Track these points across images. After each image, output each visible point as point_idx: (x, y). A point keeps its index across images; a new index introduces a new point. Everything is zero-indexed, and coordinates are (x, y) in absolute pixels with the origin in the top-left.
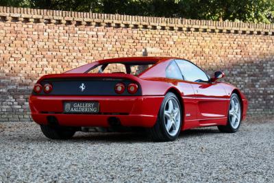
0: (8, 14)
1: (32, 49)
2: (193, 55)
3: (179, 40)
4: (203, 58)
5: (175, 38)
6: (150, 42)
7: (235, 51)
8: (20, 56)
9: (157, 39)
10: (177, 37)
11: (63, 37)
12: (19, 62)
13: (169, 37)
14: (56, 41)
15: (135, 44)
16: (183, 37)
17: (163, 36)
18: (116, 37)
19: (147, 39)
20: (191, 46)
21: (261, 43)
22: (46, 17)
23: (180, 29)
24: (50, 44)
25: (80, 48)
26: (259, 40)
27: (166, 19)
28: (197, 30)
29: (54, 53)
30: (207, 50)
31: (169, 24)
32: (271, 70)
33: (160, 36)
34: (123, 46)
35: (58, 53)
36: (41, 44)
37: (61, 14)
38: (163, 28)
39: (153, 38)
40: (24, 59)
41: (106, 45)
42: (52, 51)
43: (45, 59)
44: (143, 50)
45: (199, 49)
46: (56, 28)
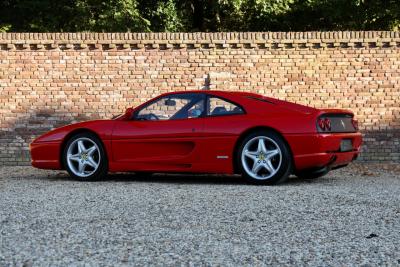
0: (9, 41)
1: (44, 80)
4: (303, 83)
5: (256, 58)
6: (216, 65)
7: (359, 71)
8: (30, 89)
10: (259, 57)
11: (86, 65)
12: (28, 96)
14: (77, 69)
15: (192, 69)
16: (268, 55)
18: (163, 61)
22: (60, 42)
23: (262, 46)
24: (69, 74)
25: (111, 77)
27: (237, 34)
28: (290, 46)
29: (75, 84)
30: (309, 72)
31: (242, 40)
34: (174, 72)
35: (81, 84)
36: (56, 74)
37: (79, 37)
38: (234, 46)
39: (220, 60)
40: (34, 92)
41: (149, 72)
42: (71, 81)
43: (62, 92)
44: (206, 76)
46: (76, 53)
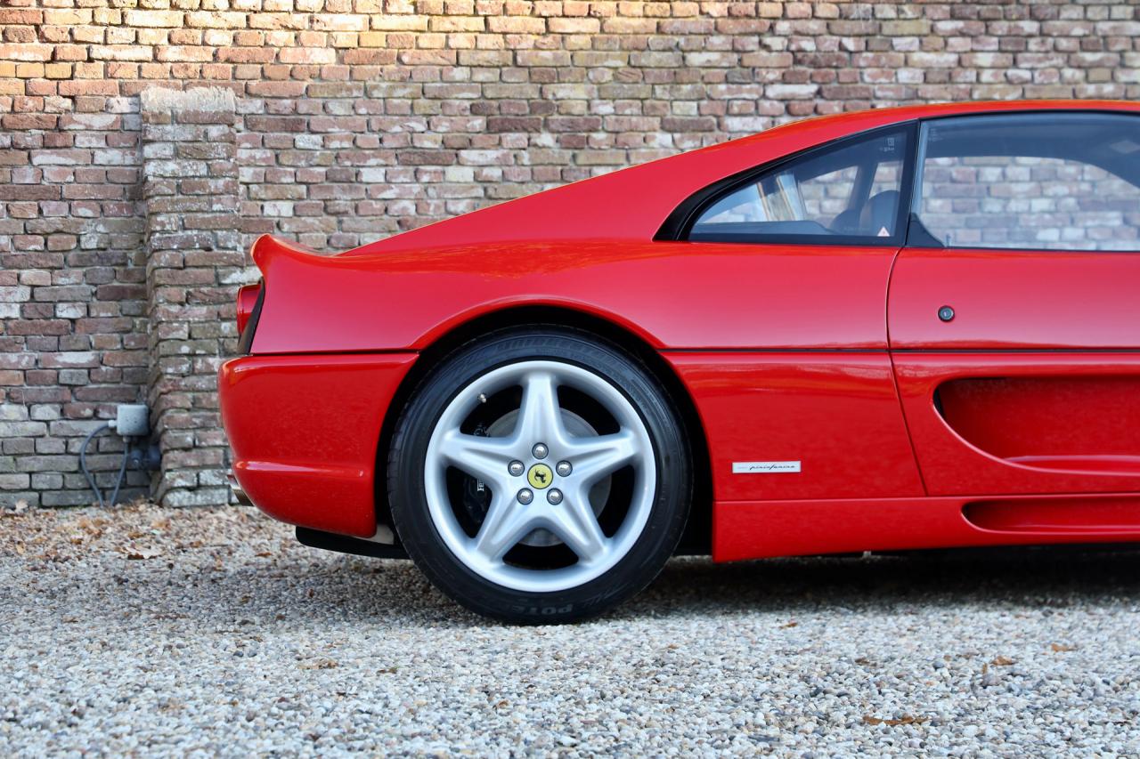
2: (478, 123)
3: (378, 40)
9: (221, 38)
13: (299, 20)
17: (257, 20)
19: (147, 36)
20: (460, 74)
21: (958, 43)
26: (946, 26)
32: (1040, 204)
33: (238, 19)
45: (520, 89)
